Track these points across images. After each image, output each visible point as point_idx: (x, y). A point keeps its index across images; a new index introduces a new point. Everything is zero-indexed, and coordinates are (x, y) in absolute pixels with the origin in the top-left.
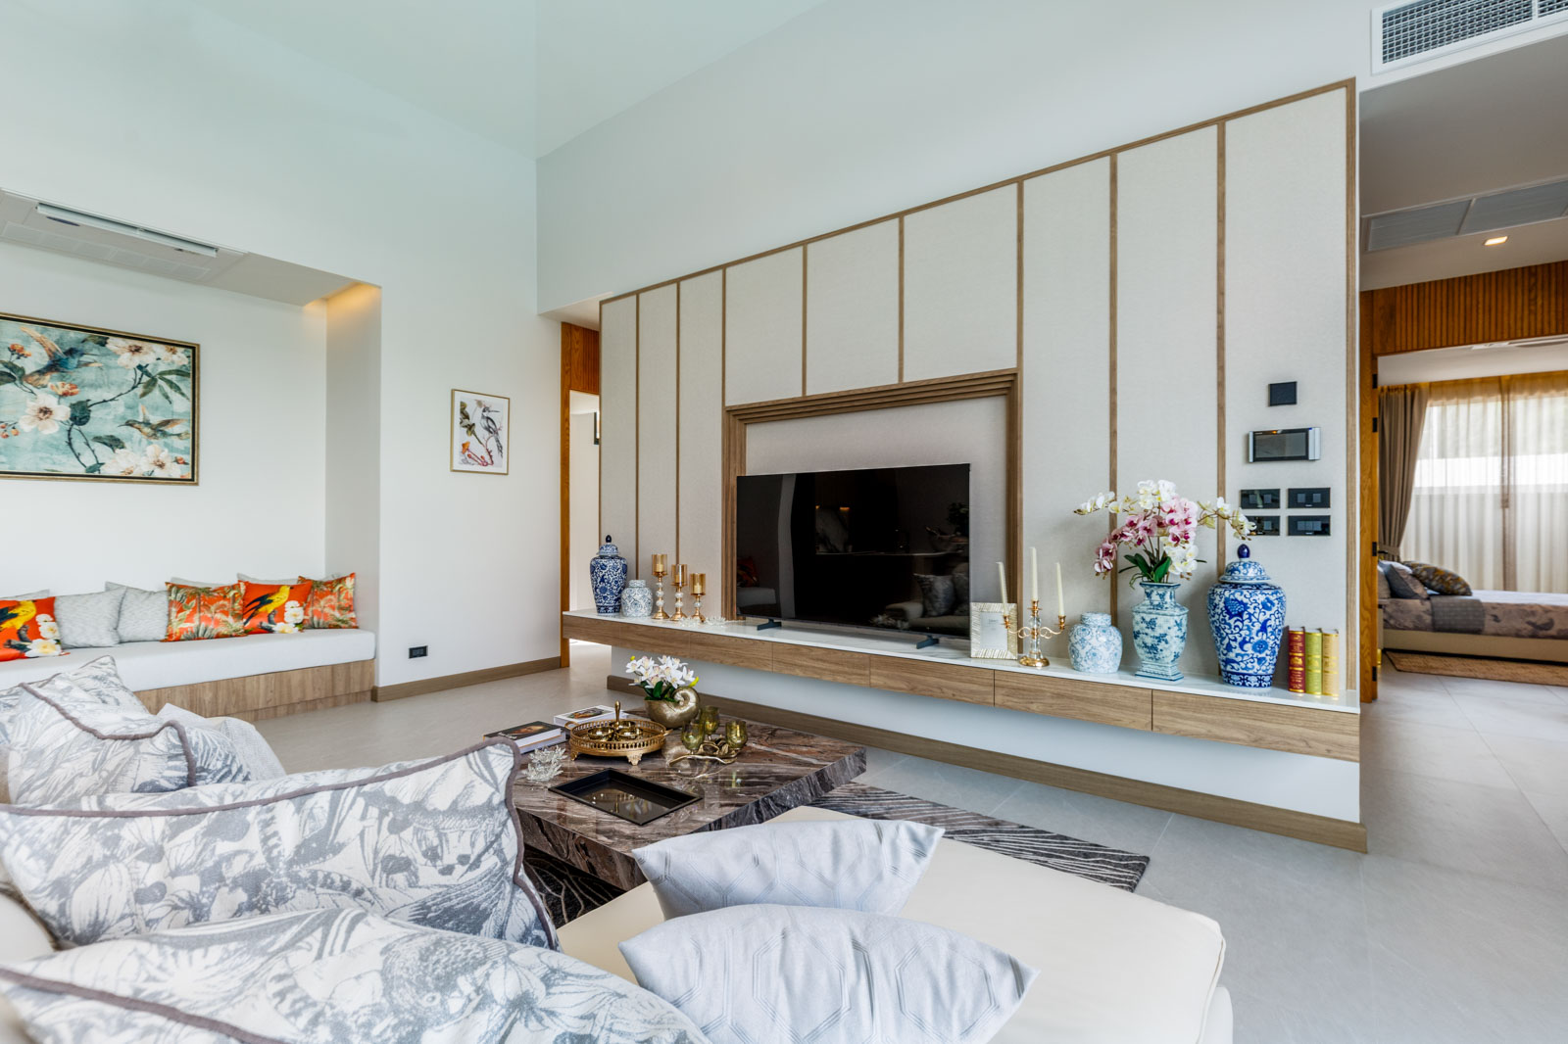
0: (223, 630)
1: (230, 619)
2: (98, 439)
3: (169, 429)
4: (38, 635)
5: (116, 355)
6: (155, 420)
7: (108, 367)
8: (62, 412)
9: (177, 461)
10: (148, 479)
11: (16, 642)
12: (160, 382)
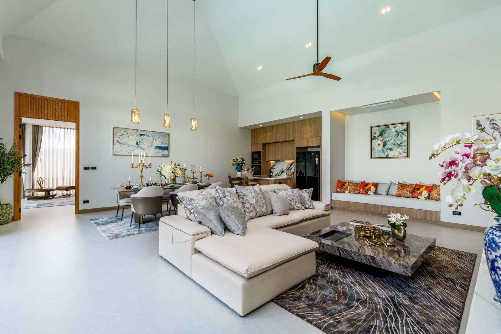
0: (406, 195)
1: (408, 193)
2: (388, 149)
3: (402, 145)
4: (370, 190)
5: (391, 129)
6: (399, 143)
7: (390, 132)
8: (382, 144)
9: (404, 152)
10: (398, 157)
11: (366, 191)
12: (400, 133)
